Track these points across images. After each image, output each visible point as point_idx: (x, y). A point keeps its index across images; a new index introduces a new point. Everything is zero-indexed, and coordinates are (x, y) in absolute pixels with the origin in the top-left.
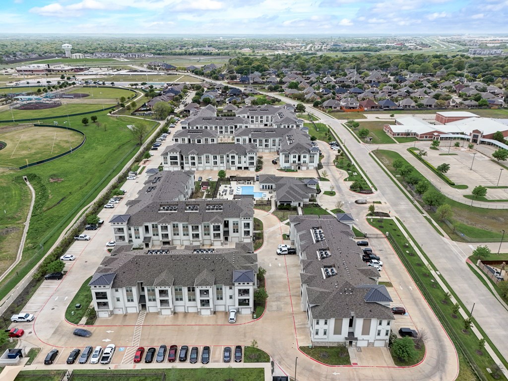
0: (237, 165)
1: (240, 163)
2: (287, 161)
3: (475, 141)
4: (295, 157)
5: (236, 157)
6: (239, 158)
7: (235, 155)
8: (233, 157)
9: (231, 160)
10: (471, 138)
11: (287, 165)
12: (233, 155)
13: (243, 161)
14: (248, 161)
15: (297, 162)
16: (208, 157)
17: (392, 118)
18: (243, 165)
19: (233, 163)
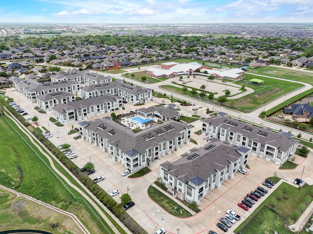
0: (111, 108)
1: (113, 107)
2: (137, 100)
3: (191, 74)
4: (141, 96)
5: (111, 103)
6: (112, 103)
7: (110, 102)
8: (109, 104)
9: (107, 106)
10: (188, 73)
11: (138, 101)
12: (109, 102)
13: (114, 105)
14: (118, 104)
15: (143, 99)
16: (93, 107)
17: (140, 69)
18: (115, 107)
19: (109, 107)
